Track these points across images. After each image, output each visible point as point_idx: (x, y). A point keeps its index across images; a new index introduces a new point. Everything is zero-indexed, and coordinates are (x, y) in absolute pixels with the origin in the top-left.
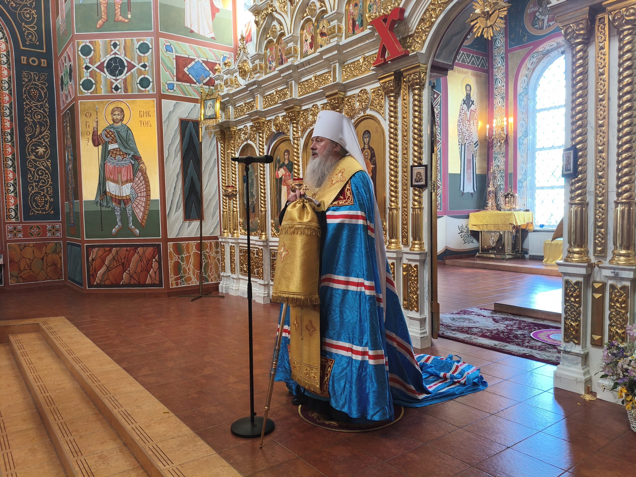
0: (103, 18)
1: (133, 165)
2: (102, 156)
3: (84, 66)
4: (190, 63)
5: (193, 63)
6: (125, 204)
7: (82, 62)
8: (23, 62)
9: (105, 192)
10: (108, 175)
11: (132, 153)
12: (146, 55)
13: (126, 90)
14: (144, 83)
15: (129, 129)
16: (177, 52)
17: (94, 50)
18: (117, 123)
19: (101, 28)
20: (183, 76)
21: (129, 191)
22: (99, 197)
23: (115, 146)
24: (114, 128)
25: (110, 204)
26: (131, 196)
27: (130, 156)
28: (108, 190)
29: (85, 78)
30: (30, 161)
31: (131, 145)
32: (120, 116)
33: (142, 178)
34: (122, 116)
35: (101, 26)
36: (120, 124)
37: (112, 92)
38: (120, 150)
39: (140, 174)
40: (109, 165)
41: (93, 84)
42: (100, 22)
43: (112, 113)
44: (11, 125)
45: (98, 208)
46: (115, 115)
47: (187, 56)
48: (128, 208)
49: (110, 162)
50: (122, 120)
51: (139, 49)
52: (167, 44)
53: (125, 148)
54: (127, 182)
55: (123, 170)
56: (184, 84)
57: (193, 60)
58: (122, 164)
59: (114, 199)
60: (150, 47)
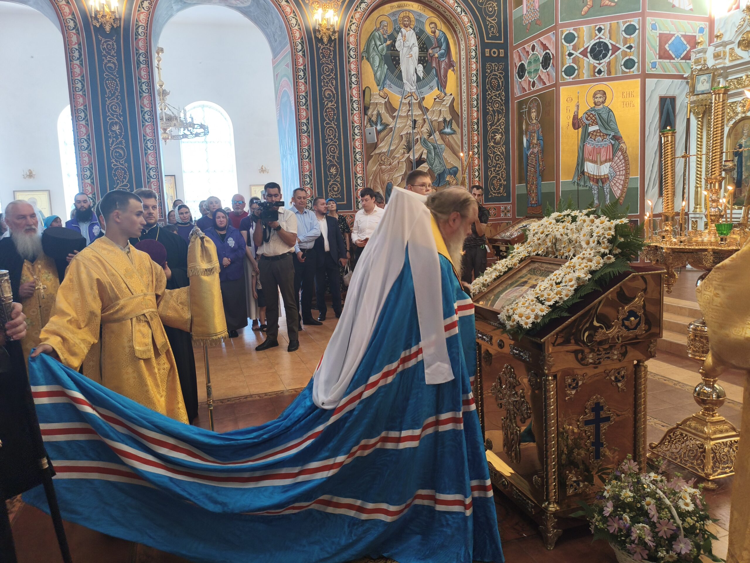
0: (589, 5)
1: (613, 145)
2: (581, 138)
3: (567, 53)
4: (671, 38)
5: (673, 38)
6: (603, 183)
7: (565, 49)
8: (487, 55)
9: (583, 172)
10: (586, 156)
11: (613, 134)
12: (632, 36)
13: (609, 73)
14: (629, 64)
15: (610, 110)
16: (660, 30)
17: (578, 37)
18: (599, 105)
19: (587, 14)
20: (664, 53)
21: (608, 170)
22: (576, 178)
23: (596, 128)
24: (595, 111)
25: (588, 184)
26: (609, 175)
27: (611, 137)
28: (586, 170)
29: (568, 65)
30: (490, 148)
31: (612, 126)
32: (602, 99)
33: (622, 157)
34: (604, 98)
35: (586, 13)
36: (601, 106)
37: (595, 76)
38: (601, 132)
39: (620, 153)
40: (589, 147)
41: (575, 70)
42: (586, 9)
43: (594, 96)
44: (478, 115)
45: (575, 188)
46: (596, 98)
47: (668, 32)
48: (606, 186)
49: (589, 143)
50: (603, 102)
51: (625, 31)
52: (652, 22)
53: (606, 129)
54: (606, 161)
55: (603, 150)
56: (665, 61)
57: (674, 35)
58: (601, 145)
59: (592, 179)
60: (637, 27)
